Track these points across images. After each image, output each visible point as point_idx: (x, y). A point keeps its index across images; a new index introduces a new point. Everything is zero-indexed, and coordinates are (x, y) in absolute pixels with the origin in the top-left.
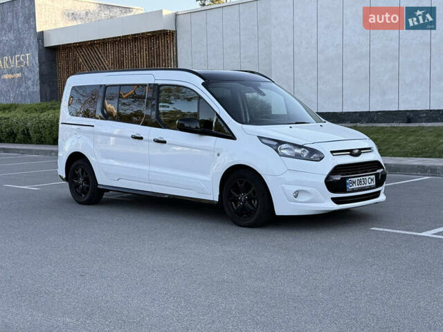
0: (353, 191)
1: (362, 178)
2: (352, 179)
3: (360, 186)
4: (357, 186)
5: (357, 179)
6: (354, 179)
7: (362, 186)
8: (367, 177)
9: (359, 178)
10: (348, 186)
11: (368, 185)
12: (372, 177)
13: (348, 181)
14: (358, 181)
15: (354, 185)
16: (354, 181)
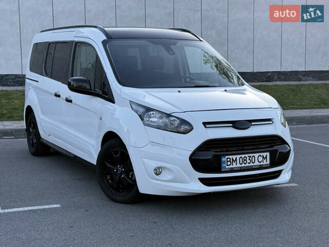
0: (232, 171)
1: (247, 155)
2: (231, 157)
5: (238, 157)
6: (234, 157)
7: (247, 165)
8: (256, 155)
9: (243, 156)
12: (264, 154)
13: (223, 159)
14: (241, 159)
15: (234, 164)
16: (234, 160)
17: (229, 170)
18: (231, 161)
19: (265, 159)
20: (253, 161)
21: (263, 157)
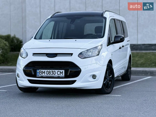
0: (42, 77)
1: (51, 70)
2: (42, 70)
3: (48, 75)
5: (46, 71)
6: (44, 71)
8: (56, 71)
10: (38, 74)
11: (56, 75)
12: (61, 71)
13: (38, 71)
14: (47, 72)
15: (44, 74)
17: (40, 76)
18: (42, 72)
19: (61, 73)
20: (54, 74)
21: (60, 72)
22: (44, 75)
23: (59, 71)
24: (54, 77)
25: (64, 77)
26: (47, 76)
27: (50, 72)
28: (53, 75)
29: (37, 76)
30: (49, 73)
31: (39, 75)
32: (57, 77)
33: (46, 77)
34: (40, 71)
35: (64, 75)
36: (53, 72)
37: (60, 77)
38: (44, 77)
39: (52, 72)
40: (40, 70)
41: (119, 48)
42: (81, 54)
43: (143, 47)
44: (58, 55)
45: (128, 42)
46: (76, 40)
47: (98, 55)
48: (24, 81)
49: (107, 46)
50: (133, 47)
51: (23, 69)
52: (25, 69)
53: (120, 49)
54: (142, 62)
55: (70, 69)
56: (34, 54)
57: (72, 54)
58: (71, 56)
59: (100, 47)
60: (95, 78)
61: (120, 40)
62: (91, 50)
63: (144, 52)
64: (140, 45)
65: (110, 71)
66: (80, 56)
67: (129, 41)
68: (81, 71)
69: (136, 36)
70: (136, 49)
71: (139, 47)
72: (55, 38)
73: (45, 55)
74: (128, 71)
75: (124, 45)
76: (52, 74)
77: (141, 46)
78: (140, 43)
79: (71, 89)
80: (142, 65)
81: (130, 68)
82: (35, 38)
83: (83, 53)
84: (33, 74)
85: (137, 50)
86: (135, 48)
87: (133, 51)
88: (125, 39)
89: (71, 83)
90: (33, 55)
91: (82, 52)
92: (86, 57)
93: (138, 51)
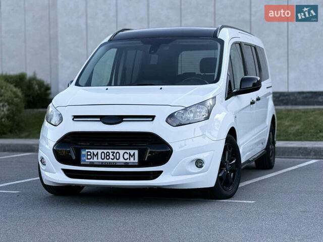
0: (92, 165)
1: (110, 151)
2: (92, 151)
3: (106, 160)
4: (100, 160)
5: (100, 151)
6: (95, 151)
7: (110, 160)
8: (122, 152)
9: (105, 151)
10: (83, 158)
11: (122, 160)
12: (132, 152)
13: (83, 152)
14: (103, 154)
15: (95, 158)
16: (95, 154)
17: (89, 164)
18: (92, 155)
19: (132, 157)
20: (118, 158)
21: (130, 154)
22: (95, 160)
23: (128, 151)
24: (117, 164)
25: (137, 164)
26: (102, 162)
27: (108, 154)
28: (115, 160)
29: (82, 163)
30: (107, 156)
31: (87, 160)
32: (123, 164)
33: (101, 164)
34: (87, 152)
35: (136, 160)
36: (115, 155)
37: (130, 164)
38: (95, 164)
39: (113, 155)
40: (87, 150)
41: (250, 103)
42: (171, 116)
43: (300, 98)
44: (124, 119)
45: (268, 89)
46: (161, 89)
47: (207, 118)
48: (55, 174)
49: (226, 100)
50: (280, 98)
51: (52, 148)
52: (57, 147)
53: (252, 106)
54: (299, 129)
55: (150, 149)
56: (75, 117)
57: (153, 117)
58: (152, 120)
59: (210, 102)
60: (201, 167)
61: (251, 85)
62: (193, 109)
63: (301, 107)
64: (293, 94)
65: (231, 151)
66: (169, 121)
67: (271, 87)
68: (172, 151)
69: (286, 76)
70: (285, 102)
71: (292, 98)
72: (119, 83)
73: (99, 119)
74: (269, 148)
75: (260, 97)
76: (113, 157)
77: (296, 95)
78: (293, 89)
79: (153, 188)
80: (298, 136)
81: (274, 143)
82: (77, 84)
83: (176, 114)
84: (74, 158)
85: (286, 104)
86: (283, 100)
87: (279, 107)
88: (262, 83)
89: (152, 177)
90: (73, 119)
91: (175, 112)
92: (183, 123)
93: (289, 107)
